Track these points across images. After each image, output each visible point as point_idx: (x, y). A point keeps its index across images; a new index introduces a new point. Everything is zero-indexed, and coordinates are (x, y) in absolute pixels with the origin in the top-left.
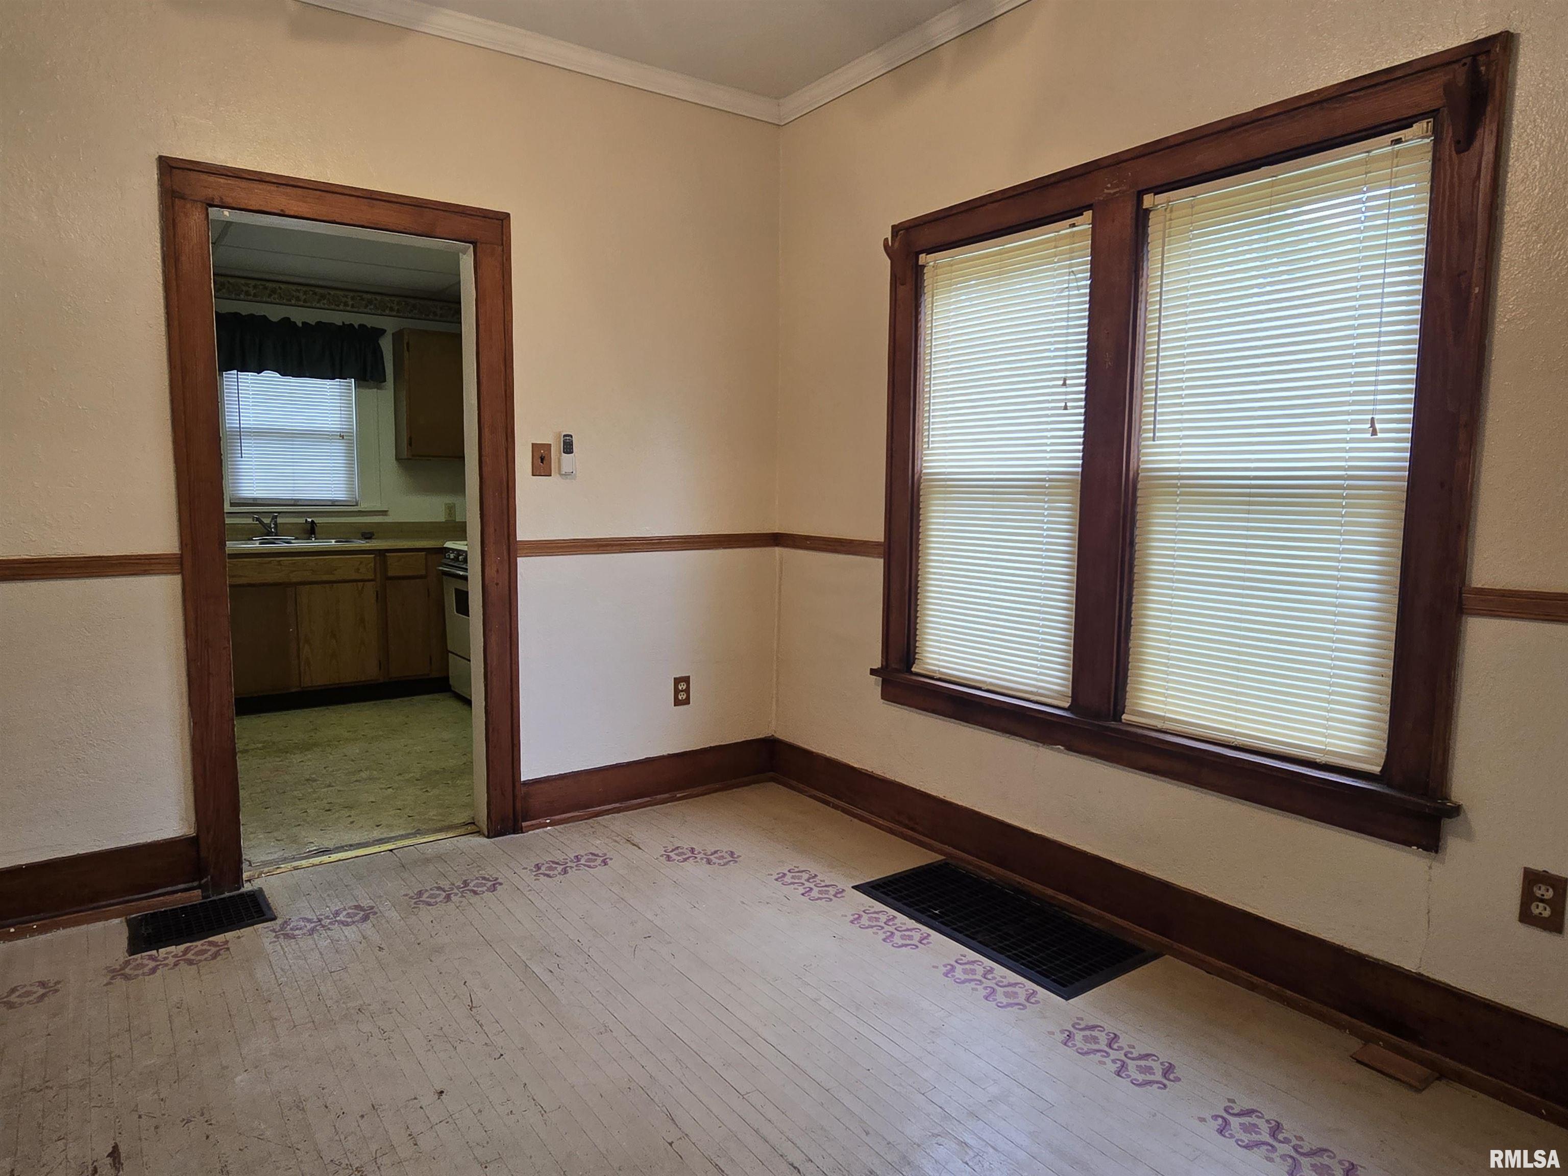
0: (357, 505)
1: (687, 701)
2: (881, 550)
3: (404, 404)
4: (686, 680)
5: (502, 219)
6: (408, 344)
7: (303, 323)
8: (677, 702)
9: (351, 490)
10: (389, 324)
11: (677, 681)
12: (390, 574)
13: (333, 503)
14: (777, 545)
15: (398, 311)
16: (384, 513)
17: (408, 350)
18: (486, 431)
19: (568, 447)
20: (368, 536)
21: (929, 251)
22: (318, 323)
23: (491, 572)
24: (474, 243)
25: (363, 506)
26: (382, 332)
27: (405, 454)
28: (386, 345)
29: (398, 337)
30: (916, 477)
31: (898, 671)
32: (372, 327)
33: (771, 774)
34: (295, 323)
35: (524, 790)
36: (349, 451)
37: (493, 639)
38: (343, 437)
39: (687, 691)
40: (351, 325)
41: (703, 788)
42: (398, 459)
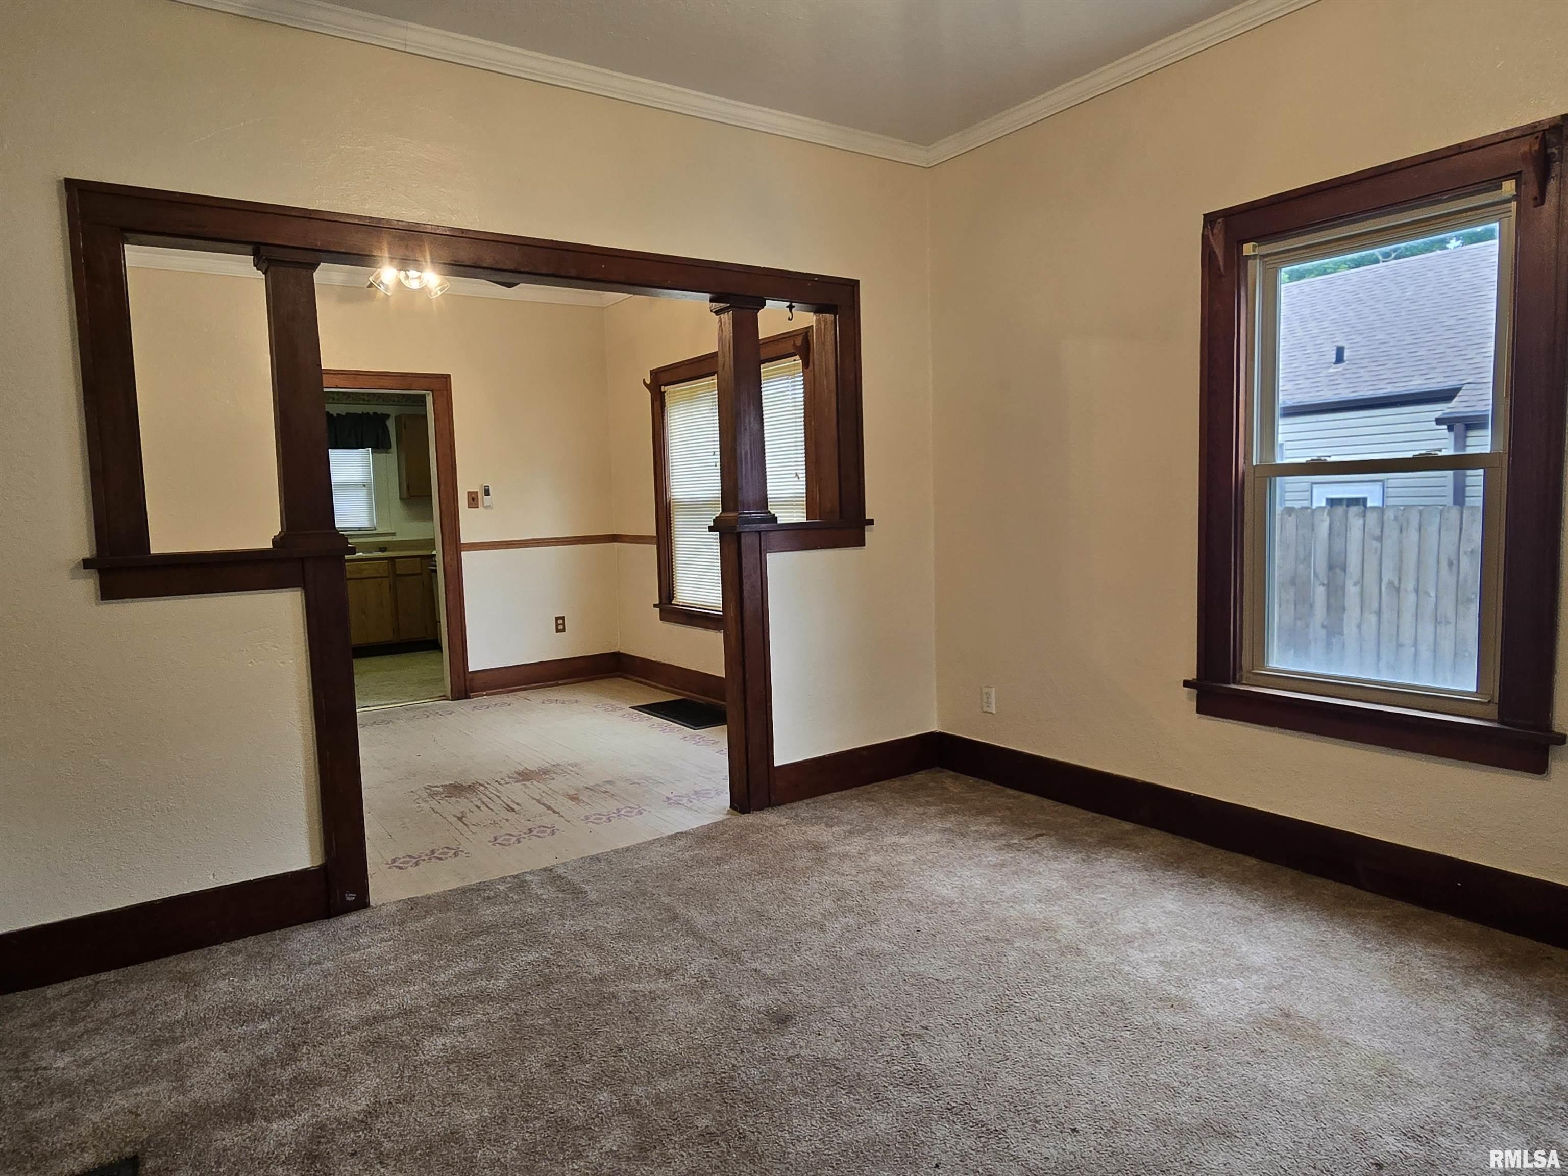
0: (375, 530)
1: (563, 630)
2: (655, 540)
3: (403, 465)
4: (563, 618)
5: (447, 377)
6: (405, 424)
7: (338, 414)
8: (558, 631)
9: (371, 520)
10: (392, 410)
11: (557, 619)
12: (398, 572)
13: (360, 529)
14: (615, 541)
15: (398, 401)
16: (394, 534)
17: (405, 428)
18: (442, 487)
19: (487, 493)
20: (383, 550)
21: (666, 385)
22: (347, 414)
23: (447, 559)
24: (432, 391)
25: (380, 531)
26: (388, 416)
27: (405, 496)
28: (391, 424)
29: (398, 419)
30: (668, 501)
31: (666, 604)
32: (381, 414)
33: (618, 673)
34: (332, 415)
35: (471, 676)
36: (369, 494)
37: (450, 596)
38: (364, 486)
39: (563, 624)
40: (368, 414)
41: (576, 679)
42: (400, 498)
